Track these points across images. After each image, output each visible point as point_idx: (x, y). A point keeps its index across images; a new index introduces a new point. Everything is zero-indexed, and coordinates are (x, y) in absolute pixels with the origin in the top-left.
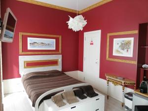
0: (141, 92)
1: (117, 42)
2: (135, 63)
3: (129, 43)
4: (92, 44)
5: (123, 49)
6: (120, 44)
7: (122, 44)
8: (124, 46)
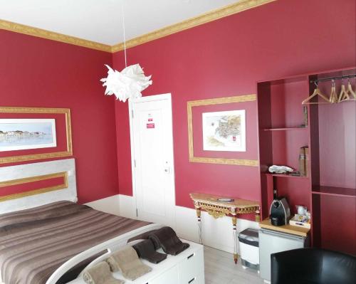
0: (273, 224)
1: (210, 121)
2: (257, 163)
3: (235, 122)
4: (150, 126)
5: (225, 136)
6: (217, 125)
7: (222, 125)
8: (227, 129)
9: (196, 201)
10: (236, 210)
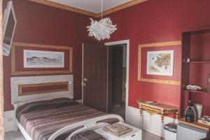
0: (186, 121)
2: (179, 83)
3: (167, 57)
5: (160, 66)
6: (156, 59)
9: (140, 104)
10: (164, 111)
